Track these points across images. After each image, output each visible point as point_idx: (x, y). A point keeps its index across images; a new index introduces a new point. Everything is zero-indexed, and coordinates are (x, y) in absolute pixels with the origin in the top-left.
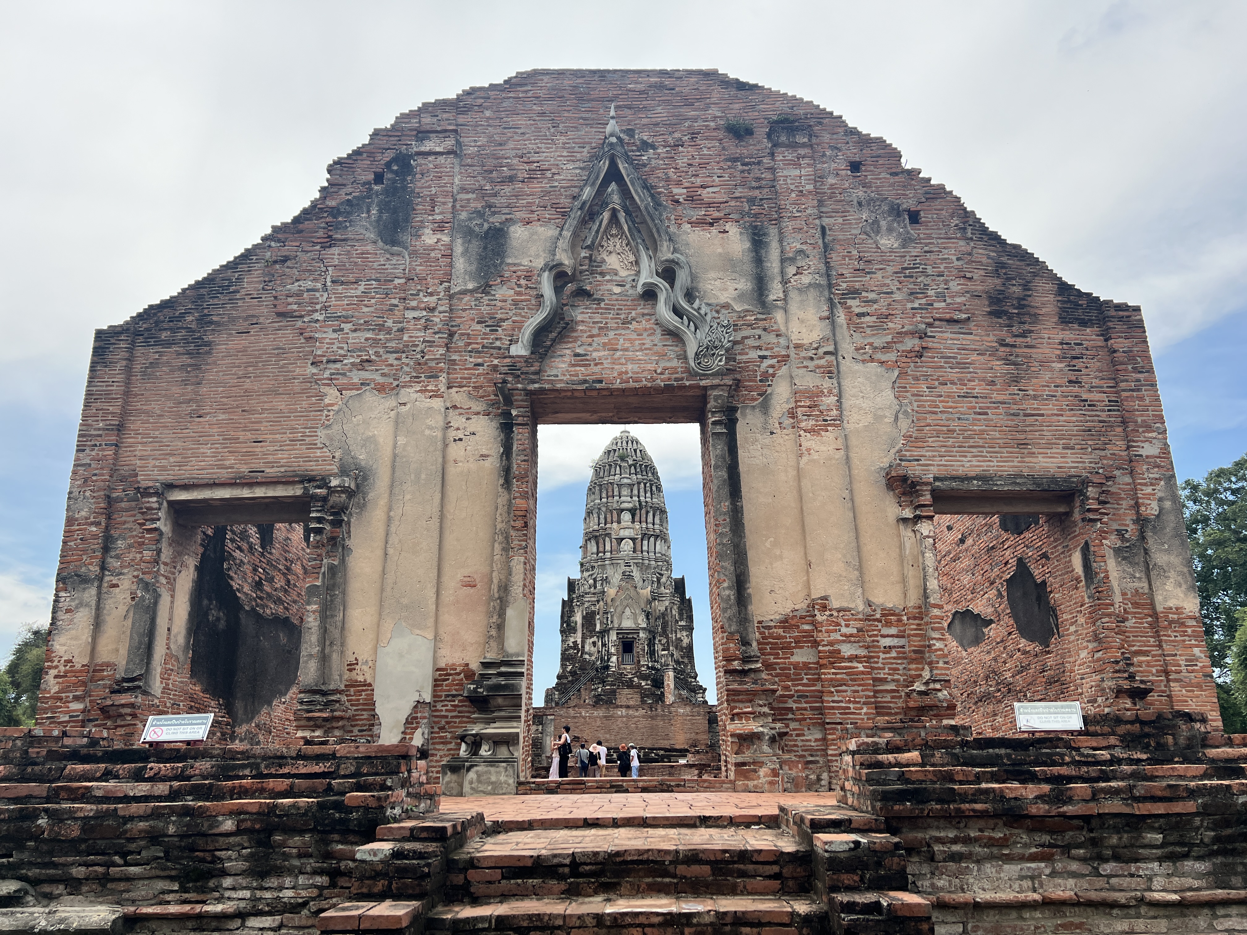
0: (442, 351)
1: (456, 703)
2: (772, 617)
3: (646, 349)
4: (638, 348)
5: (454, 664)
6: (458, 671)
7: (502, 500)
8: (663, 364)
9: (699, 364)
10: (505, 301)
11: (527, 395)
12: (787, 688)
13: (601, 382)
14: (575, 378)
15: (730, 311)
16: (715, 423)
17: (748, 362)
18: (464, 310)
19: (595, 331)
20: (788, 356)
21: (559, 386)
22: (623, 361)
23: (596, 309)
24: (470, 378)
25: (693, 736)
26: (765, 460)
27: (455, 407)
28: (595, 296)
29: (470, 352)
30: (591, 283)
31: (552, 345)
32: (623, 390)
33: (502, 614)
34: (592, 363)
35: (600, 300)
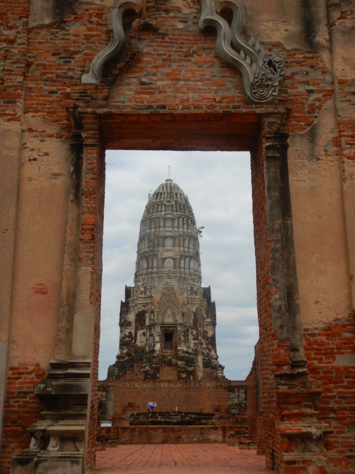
0: (20, 79)
1: (28, 399)
2: (317, 326)
3: (206, 80)
4: (198, 79)
5: (26, 364)
6: (29, 370)
7: (72, 215)
8: (221, 94)
9: (254, 93)
10: (77, 36)
11: (95, 118)
12: (330, 390)
13: (164, 107)
14: (141, 104)
15: (281, 49)
16: (268, 148)
17: (297, 95)
18: (40, 43)
19: (160, 63)
20: (333, 91)
21: (125, 111)
22: (185, 90)
23: (161, 42)
24: (45, 104)
25: (217, 403)
26: (312, 184)
27: (30, 130)
28: (160, 31)
29: (45, 80)
30: (156, 19)
31: (119, 74)
32: (185, 116)
33: (70, 320)
34: (156, 91)
35: (164, 35)
